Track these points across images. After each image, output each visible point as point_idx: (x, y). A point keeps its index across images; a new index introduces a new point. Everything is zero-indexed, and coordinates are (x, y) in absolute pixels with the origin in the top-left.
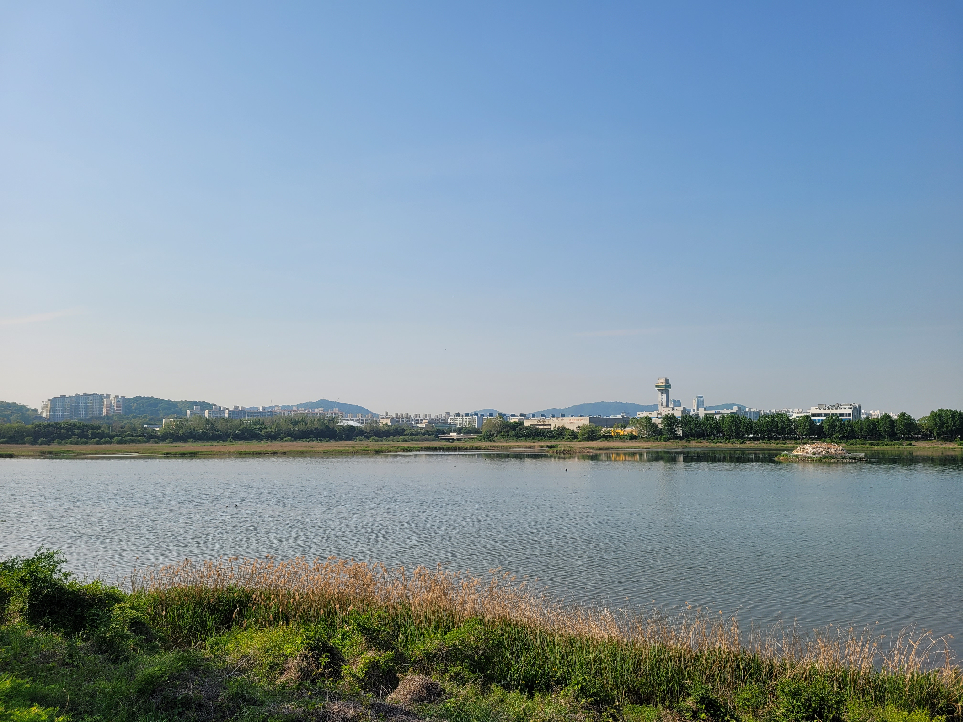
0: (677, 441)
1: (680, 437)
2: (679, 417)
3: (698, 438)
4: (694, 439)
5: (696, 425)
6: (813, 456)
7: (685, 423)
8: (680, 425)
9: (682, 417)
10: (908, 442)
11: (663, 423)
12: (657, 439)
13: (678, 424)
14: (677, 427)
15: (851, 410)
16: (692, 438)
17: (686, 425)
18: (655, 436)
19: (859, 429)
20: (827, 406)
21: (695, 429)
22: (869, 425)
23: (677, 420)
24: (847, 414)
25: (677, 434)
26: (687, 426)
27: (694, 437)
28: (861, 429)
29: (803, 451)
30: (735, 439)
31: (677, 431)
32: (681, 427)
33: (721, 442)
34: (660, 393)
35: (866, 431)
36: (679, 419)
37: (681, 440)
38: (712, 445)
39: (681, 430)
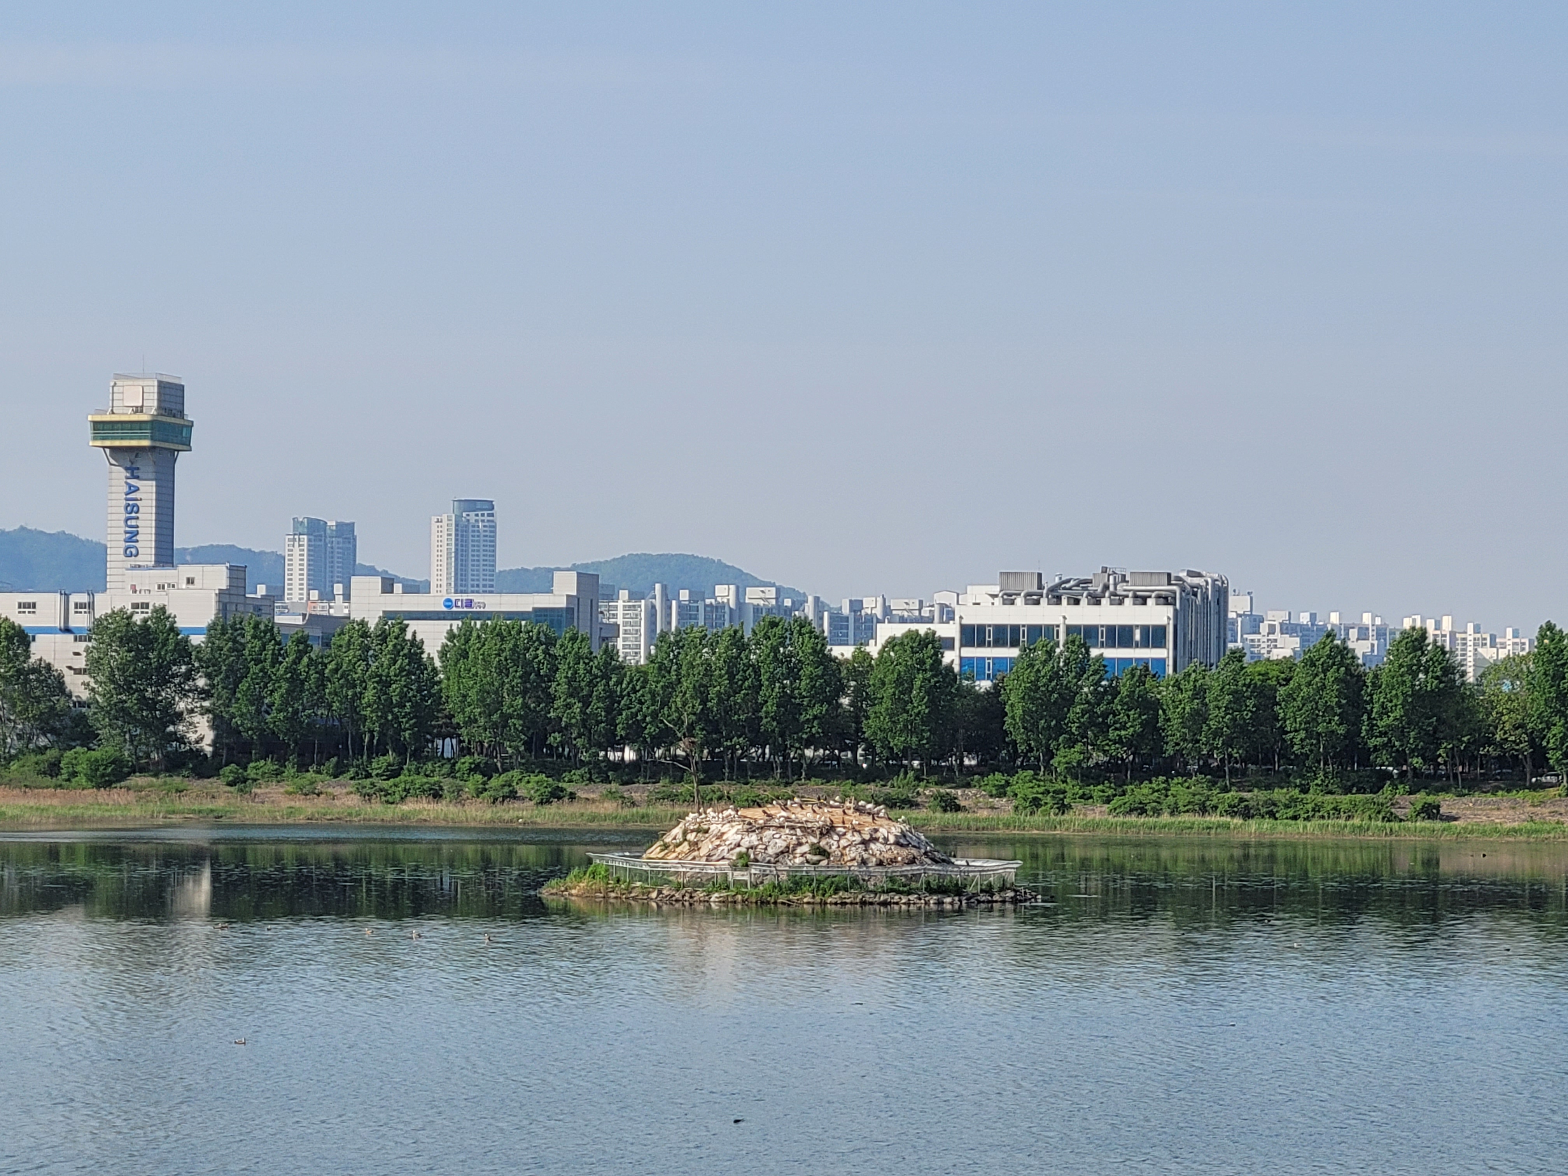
0: (177, 780)
1: (197, 754)
2: (197, 631)
3: (303, 767)
4: (278, 773)
5: (296, 682)
6: (740, 876)
7: (231, 669)
8: (201, 682)
9: (216, 630)
10: (1421, 798)
11: (94, 666)
12: (53, 769)
13: (188, 676)
14: (184, 694)
15: (1169, 611)
16: (269, 765)
17: (234, 678)
18: (42, 750)
19: (1183, 724)
20: (1049, 582)
21: (285, 704)
22: (1238, 698)
23: (183, 650)
24: (1145, 629)
25: (182, 740)
26: (243, 686)
27: (282, 761)
28: (1199, 717)
29: (695, 846)
30: (515, 773)
31: (179, 717)
32: (205, 694)
33: (436, 795)
34: (120, 473)
35: (1217, 733)
36: (197, 640)
37: (201, 776)
38: (377, 809)
39: (206, 711)
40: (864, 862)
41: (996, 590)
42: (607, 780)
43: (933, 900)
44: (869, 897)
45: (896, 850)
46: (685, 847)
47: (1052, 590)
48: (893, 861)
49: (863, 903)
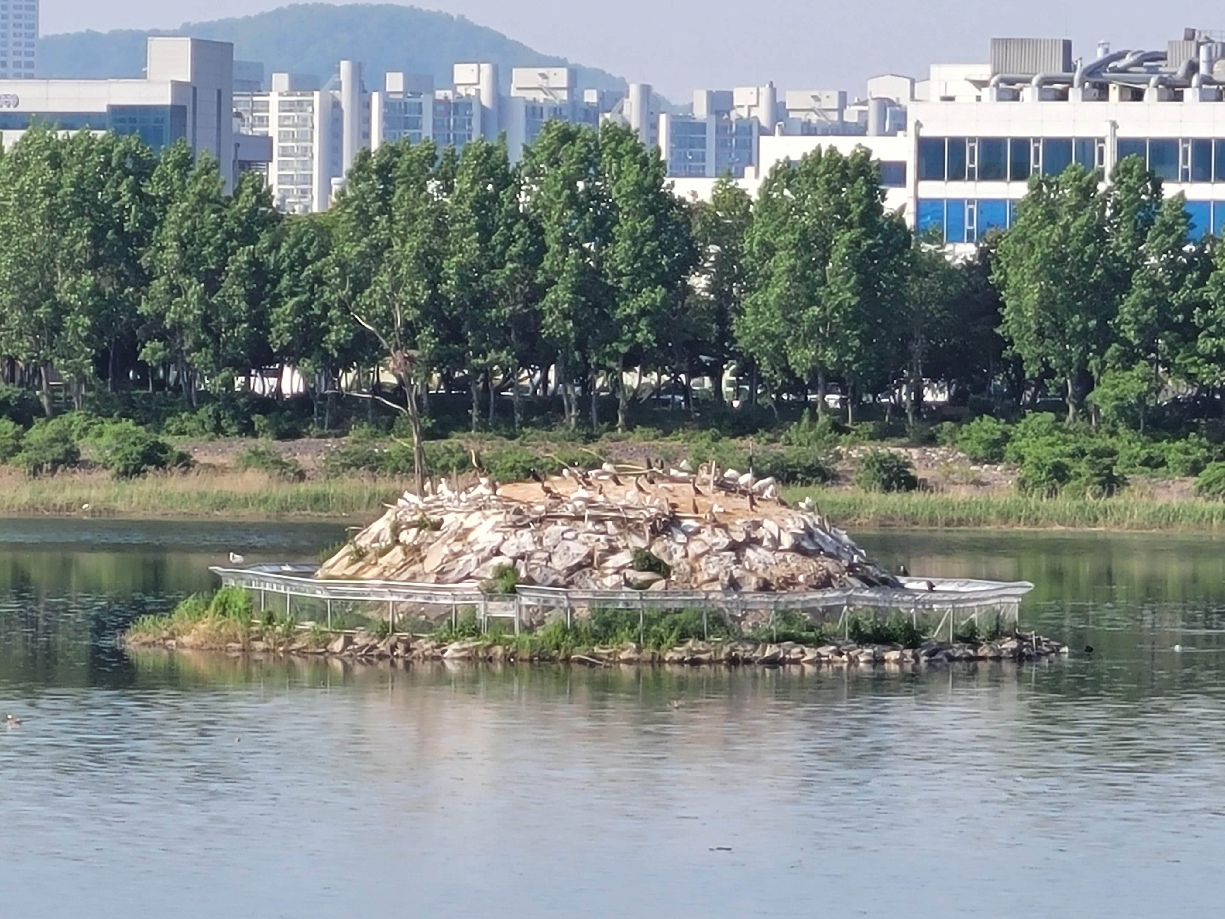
6: (499, 609)
29: (414, 554)
30: (76, 418)
40: (734, 584)
41: (984, 72)
42: (248, 430)
43: (864, 654)
44: (743, 651)
45: (794, 561)
46: (397, 555)
47: (1092, 72)
48: (789, 582)
49: (733, 661)
